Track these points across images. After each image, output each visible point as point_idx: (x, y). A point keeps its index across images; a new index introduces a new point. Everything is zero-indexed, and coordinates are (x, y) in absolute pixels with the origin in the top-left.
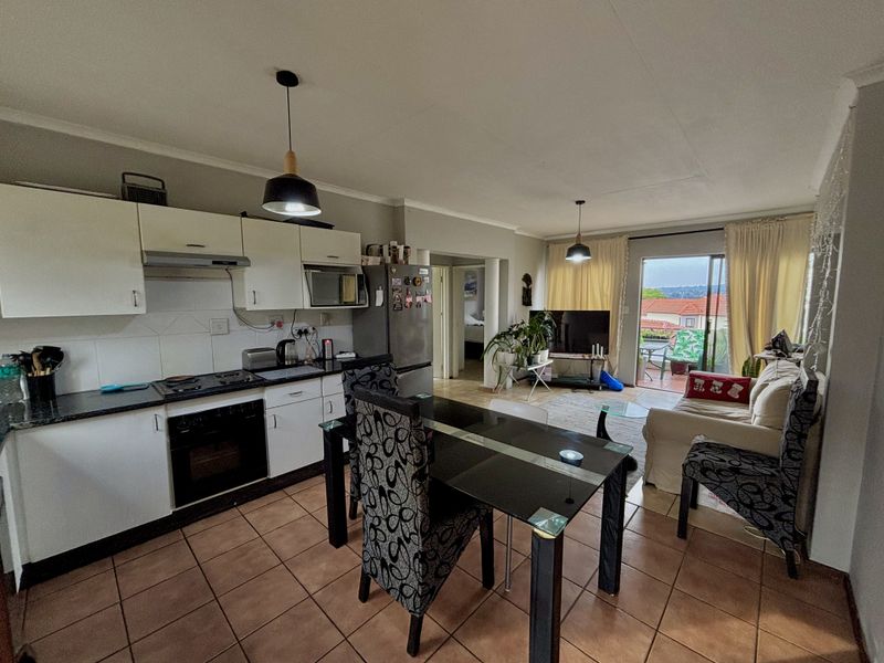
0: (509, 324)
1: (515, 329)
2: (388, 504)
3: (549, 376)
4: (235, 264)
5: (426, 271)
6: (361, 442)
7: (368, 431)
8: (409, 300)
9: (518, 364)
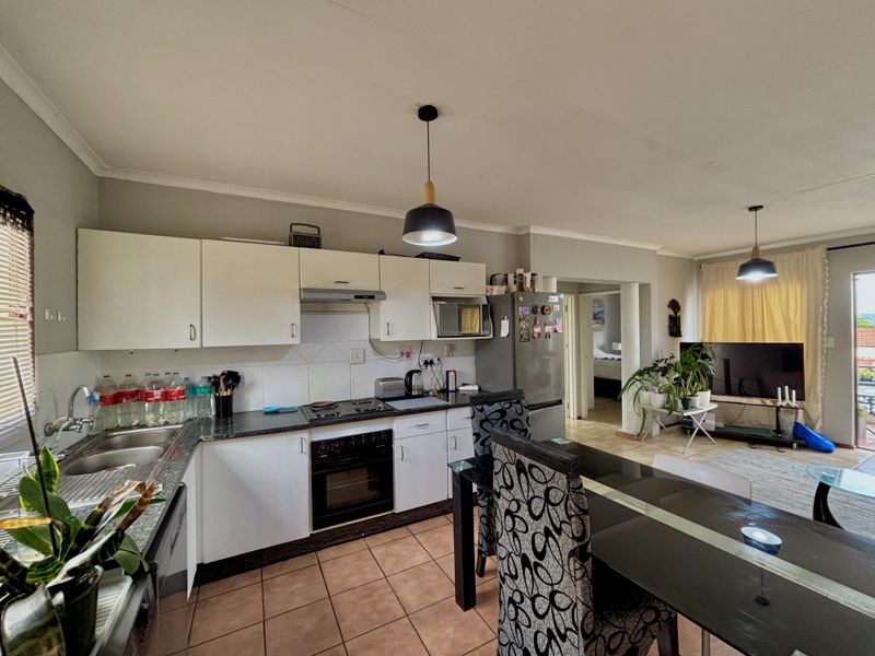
0: (653, 359)
1: (661, 365)
2: (533, 579)
3: (712, 424)
4: (373, 297)
5: (555, 299)
6: (499, 495)
7: (509, 482)
8: (537, 330)
9: (670, 407)
